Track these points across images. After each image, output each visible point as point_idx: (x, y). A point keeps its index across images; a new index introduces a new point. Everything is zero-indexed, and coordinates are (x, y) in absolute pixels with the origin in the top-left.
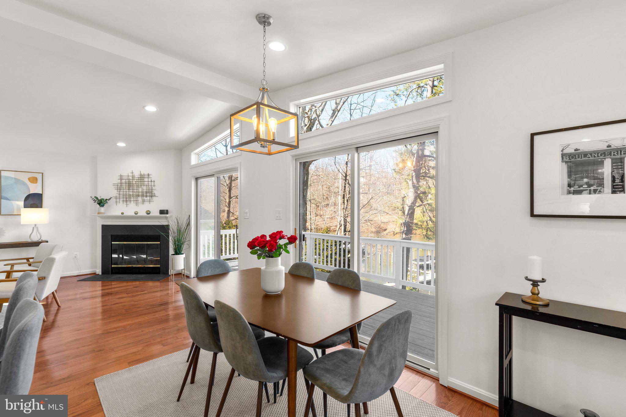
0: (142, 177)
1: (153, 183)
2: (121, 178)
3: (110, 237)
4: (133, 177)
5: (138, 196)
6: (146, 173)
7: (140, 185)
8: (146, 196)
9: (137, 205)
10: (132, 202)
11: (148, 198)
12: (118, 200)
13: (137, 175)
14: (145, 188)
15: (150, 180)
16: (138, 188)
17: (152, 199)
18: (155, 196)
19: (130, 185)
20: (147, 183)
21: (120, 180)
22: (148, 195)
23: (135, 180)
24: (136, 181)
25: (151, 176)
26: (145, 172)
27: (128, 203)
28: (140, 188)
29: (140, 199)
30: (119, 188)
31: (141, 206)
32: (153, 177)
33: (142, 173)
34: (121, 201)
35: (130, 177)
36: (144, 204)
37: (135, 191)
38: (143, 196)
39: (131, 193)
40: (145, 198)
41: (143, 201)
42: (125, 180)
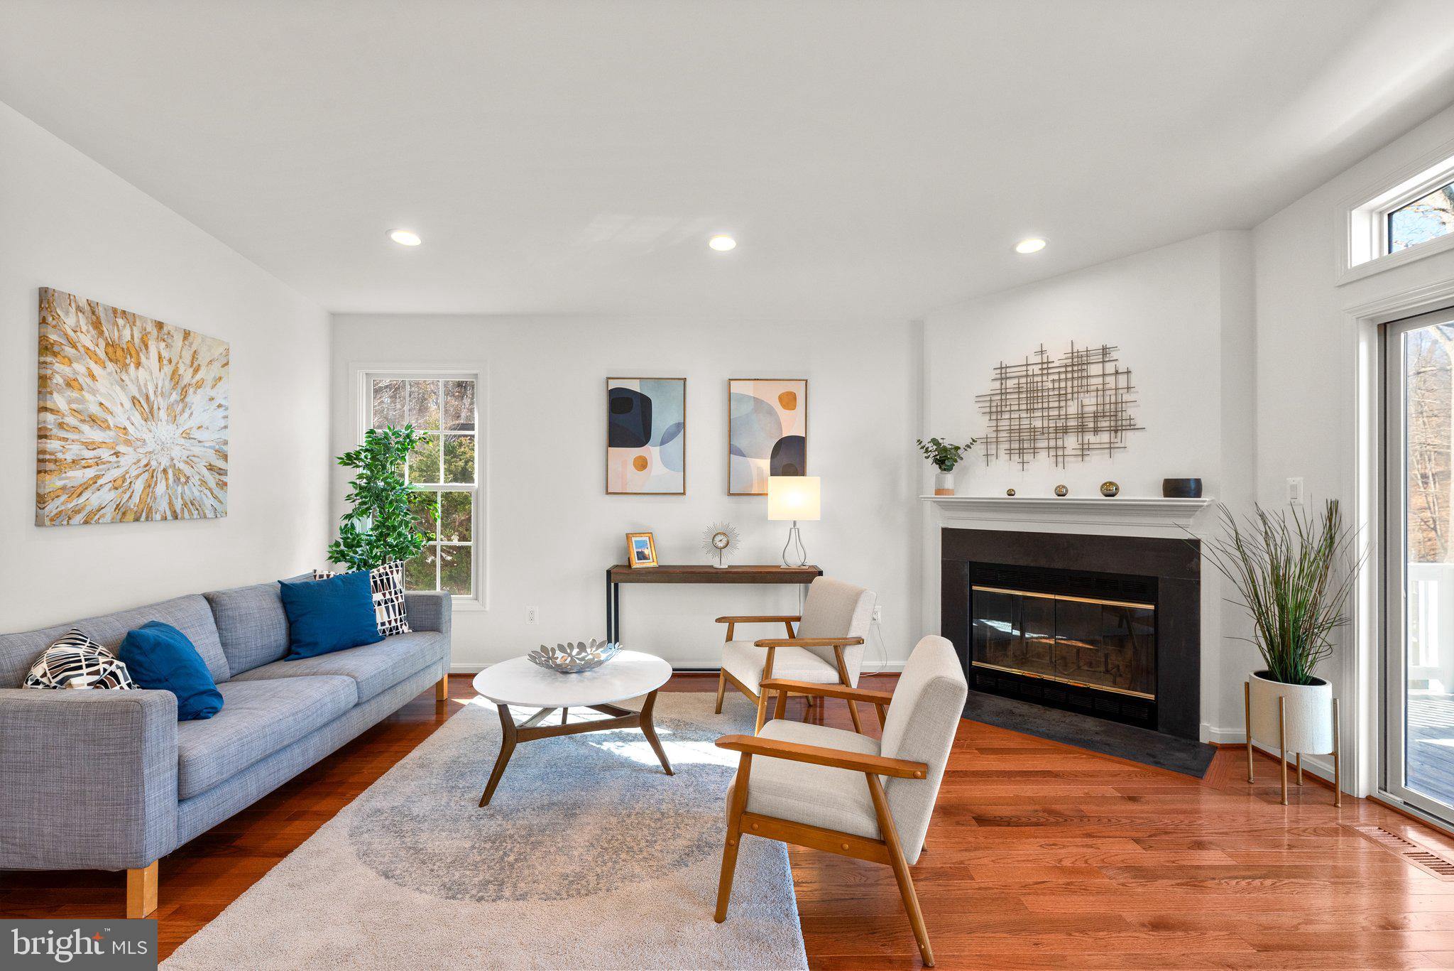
0: (1078, 363)
1: (1122, 381)
2: (1003, 373)
3: (966, 570)
4: (1046, 366)
5: (1065, 430)
6: (1095, 345)
7: (1069, 390)
8: (1096, 431)
9: (1060, 465)
10: (1043, 455)
11: (1105, 437)
12: (993, 447)
13: (1058, 355)
14: (1090, 402)
15: (1110, 368)
16: (1063, 404)
17: (1119, 441)
18: (1132, 427)
19: (1032, 394)
20: (1100, 380)
21: (999, 382)
22: (1104, 424)
23: (1051, 377)
24: (1056, 377)
25: (1114, 355)
26: (1089, 341)
27: (1027, 457)
28: (1070, 403)
29: (1071, 441)
30: (996, 407)
31: (1074, 466)
32: (1123, 359)
33: (1080, 347)
34: (1002, 453)
35: (1034, 367)
36: (1086, 458)
37: (1054, 413)
38: (1082, 429)
39: (1038, 424)
40: (1090, 437)
41: (1084, 450)
42: (1016, 381)
